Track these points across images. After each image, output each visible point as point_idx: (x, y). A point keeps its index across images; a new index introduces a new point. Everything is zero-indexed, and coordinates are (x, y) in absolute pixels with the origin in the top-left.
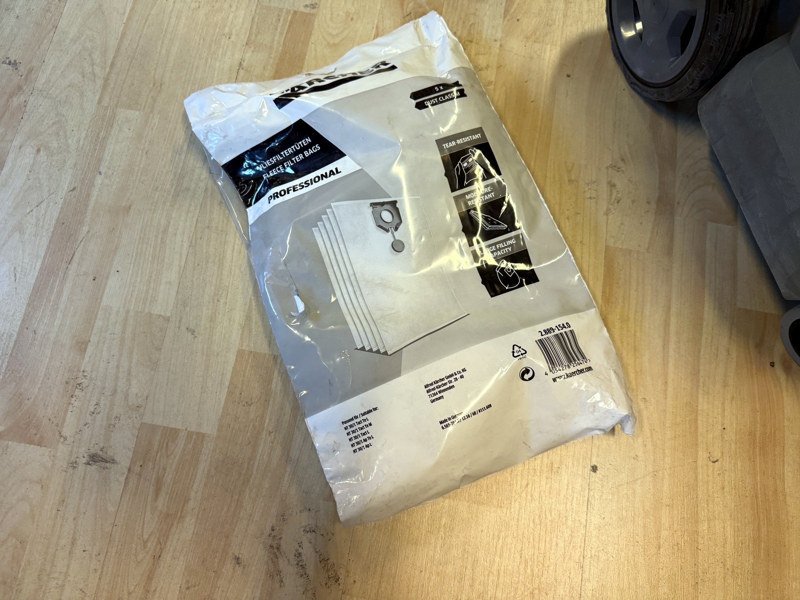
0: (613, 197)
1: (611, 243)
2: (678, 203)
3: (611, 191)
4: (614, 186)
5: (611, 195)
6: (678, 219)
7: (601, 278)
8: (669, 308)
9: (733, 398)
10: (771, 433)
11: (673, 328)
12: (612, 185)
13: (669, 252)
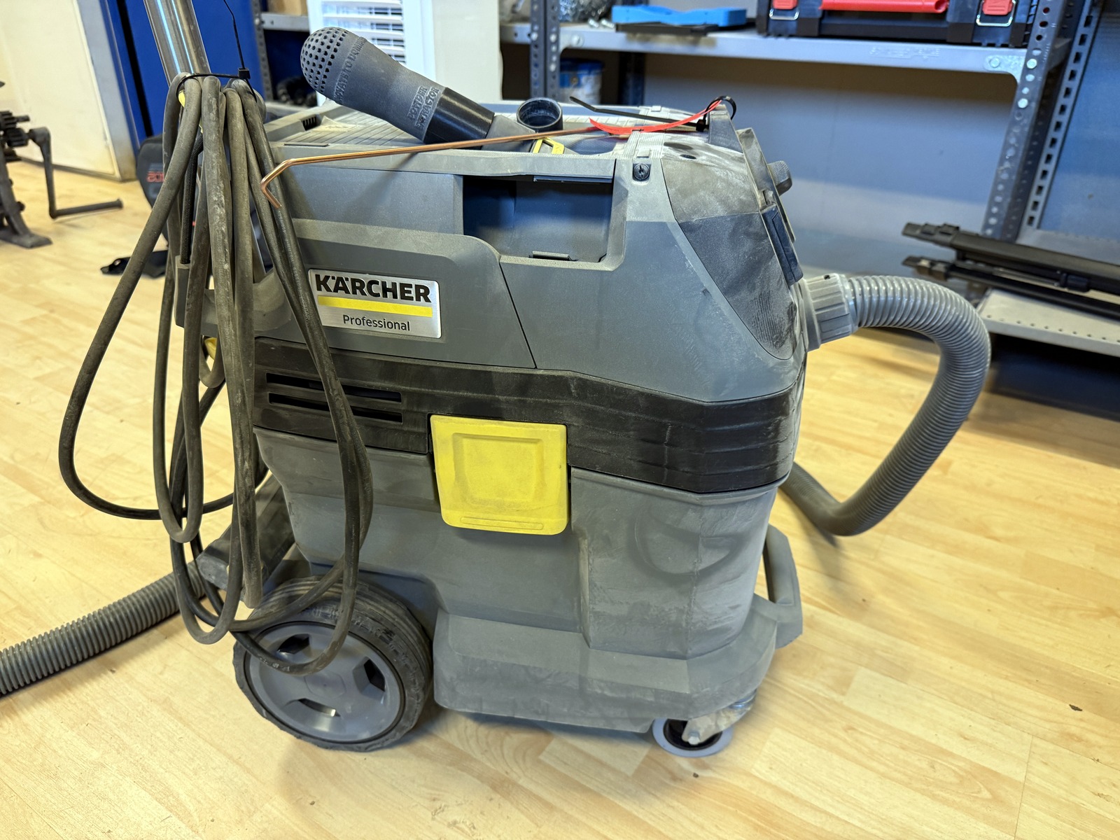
0: (467, 829)
2: (507, 773)
3: (458, 828)
5: (463, 831)
6: (523, 782)
10: (760, 811)
12: (454, 824)
13: (549, 806)
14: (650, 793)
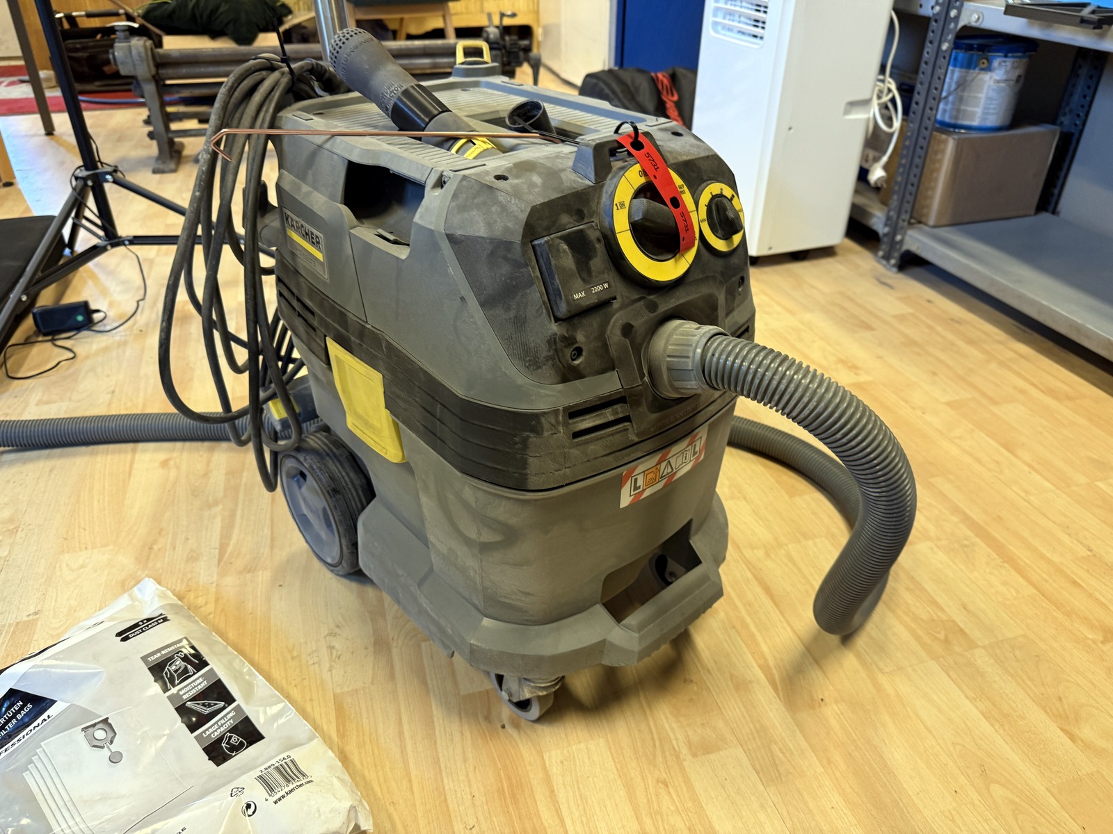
0: (334, 656)
1: (338, 690)
2: (393, 639)
3: (331, 652)
4: (333, 647)
5: (332, 654)
6: (395, 652)
7: (334, 720)
8: (400, 719)
9: (475, 768)
10: (517, 781)
11: (407, 735)
12: (331, 648)
13: (392, 677)
14: (460, 714)
